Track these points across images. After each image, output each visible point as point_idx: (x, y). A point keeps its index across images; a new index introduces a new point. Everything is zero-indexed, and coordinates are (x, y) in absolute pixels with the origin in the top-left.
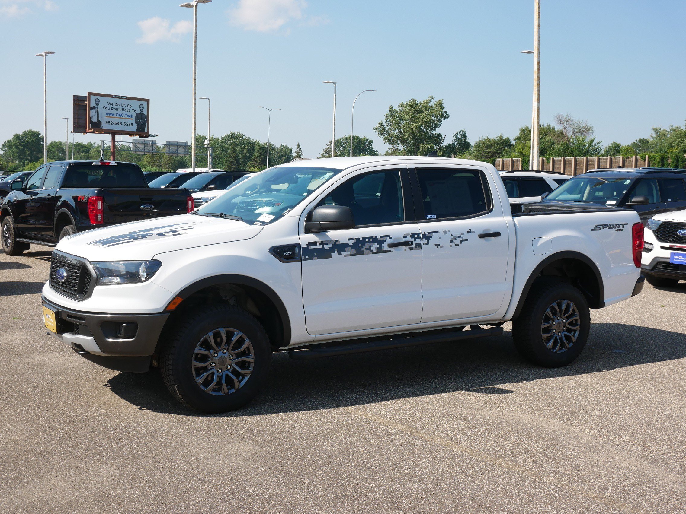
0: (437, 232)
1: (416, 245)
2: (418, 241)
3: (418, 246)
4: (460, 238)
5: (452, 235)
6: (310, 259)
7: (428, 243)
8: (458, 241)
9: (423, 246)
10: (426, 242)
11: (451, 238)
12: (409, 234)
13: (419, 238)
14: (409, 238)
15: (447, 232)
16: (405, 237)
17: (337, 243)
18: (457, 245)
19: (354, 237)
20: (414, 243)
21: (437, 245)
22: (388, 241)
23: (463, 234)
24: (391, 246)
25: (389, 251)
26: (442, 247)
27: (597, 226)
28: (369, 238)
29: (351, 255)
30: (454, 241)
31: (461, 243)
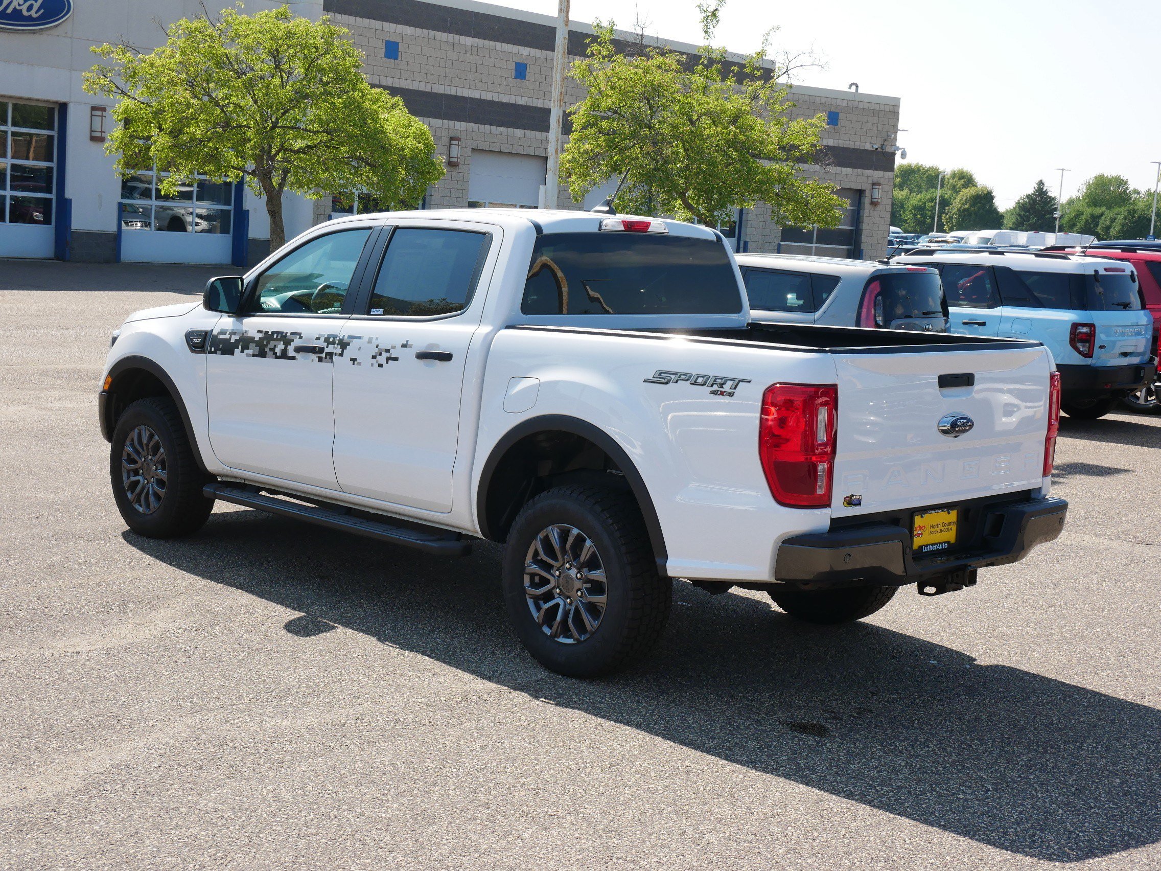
0: (359, 338)
1: (327, 354)
2: (331, 349)
3: (328, 357)
4: (388, 355)
5: (377, 346)
6: (215, 352)
7: (341, 355)
8: (382, 359)
9: (336, 358)
10: (340, 351)
11: (374, 351)
12: (323, 335)
13: (333, 343)
14: (321, 344)
15: (374, 340)
16: (318, 338)
17: (245, 335)
18: (381, 365)
19: (264, 330)
20: (326, 350)
21: (353, 360)
22: (297, 342)
23: (394, 347)
24: (299, 349)
25: (293, 358)
26: (360, 364)
27: (660, 374)
28: (278, 333)
29: (254, 355)
30: (378, 357)
31: (387, 363)
